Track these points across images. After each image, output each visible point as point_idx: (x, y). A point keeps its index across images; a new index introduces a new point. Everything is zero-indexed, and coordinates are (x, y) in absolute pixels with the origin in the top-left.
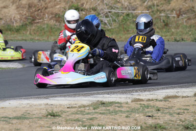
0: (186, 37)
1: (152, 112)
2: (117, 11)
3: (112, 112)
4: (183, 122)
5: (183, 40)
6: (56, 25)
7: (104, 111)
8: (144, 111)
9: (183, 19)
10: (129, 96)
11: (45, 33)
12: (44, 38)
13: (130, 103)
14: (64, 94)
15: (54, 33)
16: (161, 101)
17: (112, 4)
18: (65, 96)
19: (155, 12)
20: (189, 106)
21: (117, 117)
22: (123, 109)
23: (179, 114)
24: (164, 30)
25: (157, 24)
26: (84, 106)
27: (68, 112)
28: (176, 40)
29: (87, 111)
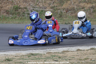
1: (57, 58)
3: (37, 59)
4: (72, 63)
5: (69, 23)
6: (6, 16)
7: (33, 58)
8: (53, 58)
9: (69, 13)
10: (45, 51)
11: (1, 19)
12: (1, 22)
13: (46, 54)
15: (6, 20)
16: (61, 53)
17: (34, 6)
18: (13, 51)
19: (55, 10)
20: (74, 56)
21: (40, 61)
22: (43, 57)
23: (70, 60)
24: (60, 18)
25: (56, 16)
26: (24, 56)
27: (15, 58)
28: (66, 24)
29: (25, 58)
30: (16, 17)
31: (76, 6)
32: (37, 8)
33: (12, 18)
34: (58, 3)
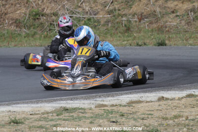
0: (148, 41)
1: (116, 117)
2: (78, 16)
3: (76, 119)
4: (147, 127)
5: (145, 44)
6: (16, 31)
7: (68, 118)
8: (108, 117)
9: (144, 23)
10: (93, 102)
11: (5, 38)
12: (5, 44)
13: (94, 109)
14: (27, 101)
15: (15, 39)
16: (125, 106)
17: (72, 9)
18: (27, 103)
19: (116, 17)
20: (153, 111)
21: (81, 123)
22: (87, 115)
23: (143, 119)
24: (126, 34)
25: (118, 28)
26: (48, 113)
27: (31, 119)
28: (138, 45)
29: (50, 118)
30: (35, 33)
31: (160, 7)
32: (78, 13)
33: (27, 36)
34: (122, 2)
